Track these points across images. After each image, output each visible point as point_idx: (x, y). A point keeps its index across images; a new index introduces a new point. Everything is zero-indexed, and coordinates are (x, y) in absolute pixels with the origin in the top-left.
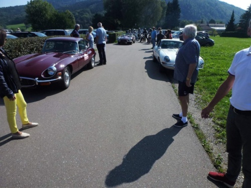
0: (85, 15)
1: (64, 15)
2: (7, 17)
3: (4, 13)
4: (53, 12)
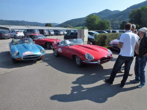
0: (115, 22)
1: (105, 22)
2: (75, 23)
3: (74, 22)
4: (99, 21)
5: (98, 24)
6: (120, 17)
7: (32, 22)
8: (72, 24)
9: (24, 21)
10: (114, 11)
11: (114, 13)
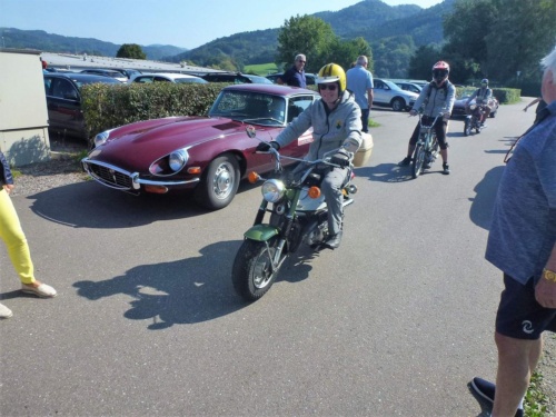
0: (400, 50)
1: (351, 47)
2: (249, 49)
3: (245, 43)
4: (330, 40)
5: (324, 53)
6: (420, 31)
7: (77, 38)
8: (235, 51)
9: (42, 34)
10: (400, 6)
11: (397, 16)
